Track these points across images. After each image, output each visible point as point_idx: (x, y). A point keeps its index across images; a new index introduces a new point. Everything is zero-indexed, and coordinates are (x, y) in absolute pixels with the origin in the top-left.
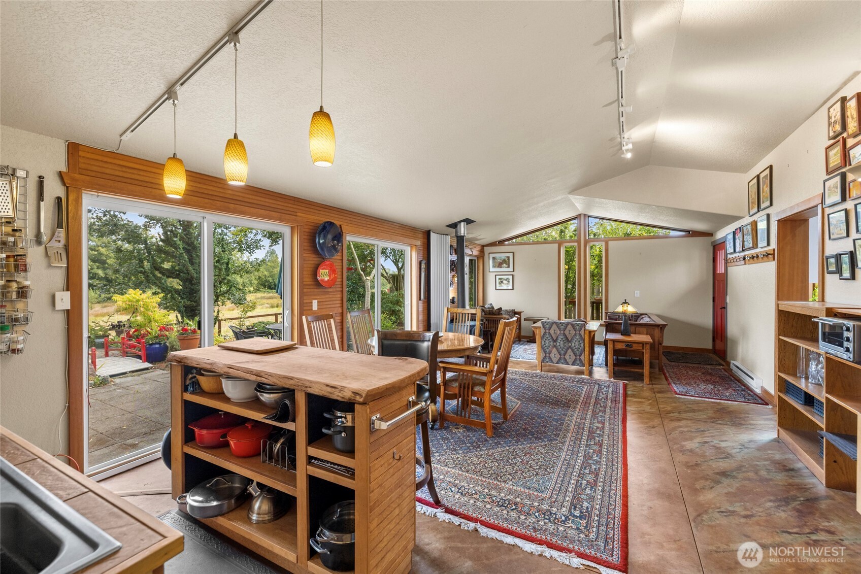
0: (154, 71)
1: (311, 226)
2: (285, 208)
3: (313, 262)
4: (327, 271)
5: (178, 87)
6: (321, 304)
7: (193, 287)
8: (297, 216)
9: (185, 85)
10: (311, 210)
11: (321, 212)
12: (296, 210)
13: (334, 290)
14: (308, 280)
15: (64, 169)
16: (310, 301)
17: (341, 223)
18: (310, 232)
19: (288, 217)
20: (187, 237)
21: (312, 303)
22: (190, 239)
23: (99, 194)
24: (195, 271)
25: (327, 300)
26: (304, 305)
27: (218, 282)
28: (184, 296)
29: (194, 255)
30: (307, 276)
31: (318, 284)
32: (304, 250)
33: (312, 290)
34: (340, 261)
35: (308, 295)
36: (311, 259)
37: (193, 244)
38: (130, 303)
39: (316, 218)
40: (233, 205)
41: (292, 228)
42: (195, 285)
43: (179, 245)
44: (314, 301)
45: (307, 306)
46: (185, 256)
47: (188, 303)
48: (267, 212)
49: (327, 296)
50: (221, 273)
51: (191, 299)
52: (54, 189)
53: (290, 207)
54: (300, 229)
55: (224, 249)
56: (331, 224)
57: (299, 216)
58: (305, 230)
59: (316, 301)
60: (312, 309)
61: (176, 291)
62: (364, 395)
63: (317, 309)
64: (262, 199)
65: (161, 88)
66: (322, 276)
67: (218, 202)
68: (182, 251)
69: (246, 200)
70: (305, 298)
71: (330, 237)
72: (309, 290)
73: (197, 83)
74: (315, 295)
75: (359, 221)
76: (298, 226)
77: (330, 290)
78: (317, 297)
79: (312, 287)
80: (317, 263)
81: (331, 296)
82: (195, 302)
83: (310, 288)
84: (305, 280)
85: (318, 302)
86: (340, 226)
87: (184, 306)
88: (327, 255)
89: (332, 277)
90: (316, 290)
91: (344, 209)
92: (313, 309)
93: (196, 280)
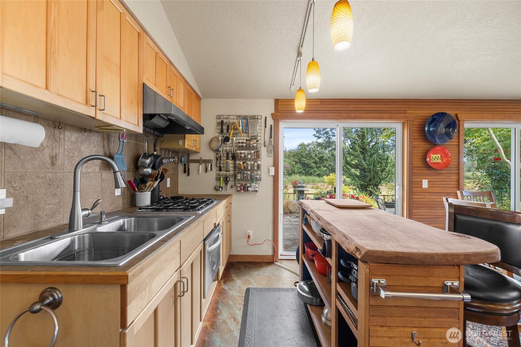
0: (288, 46)
1: (420, 119)
2: (395, 109)
3: (423, 149)
4: (440, 155)
5: (301, 49)
6: (432, 183)
7: (365, 174)
8: (406, 113)
9: (303, 46)
10: (422, 106)
11: (433, 106)
12: (405, 109)
13: (448, 172)
14: (418, 162)
15: (273, 112)
16: (420, 180)
17: (456, 112)
18: (421, 125)
19: (397, 115)
20: (363, 145)
21: (422, 181)
22: (364, 146)
23: (286, 121)
24: (367, 164)
25: (439, 180)
26: (413, 183)
27: (380, 171)
28: (361, 179)
29: (366, 155)
30: (417, 160)
31: (428, 166)
32: (414, 139)
33: (422, 171)
34: (457, 146)
35: (417, 175)
36: (422, 146)
37: (366, 149)
38: (330, 181)
39: (427, 112)
40: (354, 114)
41: (403, 123)
42: (366, 172)
43: (358, 150)
44: (424, 181)
45: (416, 184)
46: (361, 156)
47: (362, 183)
48: (380, 114)
49: (439, 177)
50: (382, 165)
51: (364, 181)
52: (270, 122)
53: (401, 108)
54: (410, 123)
55: (385, 150)
56: (443, 114)
57: (409, 113)
58: (415, 123)
59: (427, 180)
60: (422, 187)
61: (357, 176)
62: (363, 253)
63: (427, 187)
64: (376, 106)
65: (296, 54)
66: (433, 160)
67: (344, 114)
68: (359, 153)
69: (363, 109)
70: (415, 177)
71: (442, 125)
72: (419, 171)
73: (309, 41)
74: (426, 175)
75: (483, 107)
76: (407, 121)
77: (442, 172)
78: (428, 178)
79: (422, 168)
80: (427, 149)
81: (443, 177)
82: (366, 183)
83: (420, 170)
84: (414, 163)
85: (428, 181)
86: (456, 115)
87: (360, 185)
88: (438, 141)
89: (444, 160)
90: (426, 172)
91: (461, 98)
92: (424, 187)
93: (367, 169)
